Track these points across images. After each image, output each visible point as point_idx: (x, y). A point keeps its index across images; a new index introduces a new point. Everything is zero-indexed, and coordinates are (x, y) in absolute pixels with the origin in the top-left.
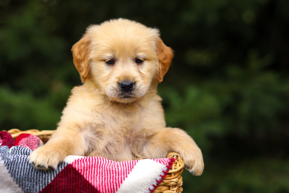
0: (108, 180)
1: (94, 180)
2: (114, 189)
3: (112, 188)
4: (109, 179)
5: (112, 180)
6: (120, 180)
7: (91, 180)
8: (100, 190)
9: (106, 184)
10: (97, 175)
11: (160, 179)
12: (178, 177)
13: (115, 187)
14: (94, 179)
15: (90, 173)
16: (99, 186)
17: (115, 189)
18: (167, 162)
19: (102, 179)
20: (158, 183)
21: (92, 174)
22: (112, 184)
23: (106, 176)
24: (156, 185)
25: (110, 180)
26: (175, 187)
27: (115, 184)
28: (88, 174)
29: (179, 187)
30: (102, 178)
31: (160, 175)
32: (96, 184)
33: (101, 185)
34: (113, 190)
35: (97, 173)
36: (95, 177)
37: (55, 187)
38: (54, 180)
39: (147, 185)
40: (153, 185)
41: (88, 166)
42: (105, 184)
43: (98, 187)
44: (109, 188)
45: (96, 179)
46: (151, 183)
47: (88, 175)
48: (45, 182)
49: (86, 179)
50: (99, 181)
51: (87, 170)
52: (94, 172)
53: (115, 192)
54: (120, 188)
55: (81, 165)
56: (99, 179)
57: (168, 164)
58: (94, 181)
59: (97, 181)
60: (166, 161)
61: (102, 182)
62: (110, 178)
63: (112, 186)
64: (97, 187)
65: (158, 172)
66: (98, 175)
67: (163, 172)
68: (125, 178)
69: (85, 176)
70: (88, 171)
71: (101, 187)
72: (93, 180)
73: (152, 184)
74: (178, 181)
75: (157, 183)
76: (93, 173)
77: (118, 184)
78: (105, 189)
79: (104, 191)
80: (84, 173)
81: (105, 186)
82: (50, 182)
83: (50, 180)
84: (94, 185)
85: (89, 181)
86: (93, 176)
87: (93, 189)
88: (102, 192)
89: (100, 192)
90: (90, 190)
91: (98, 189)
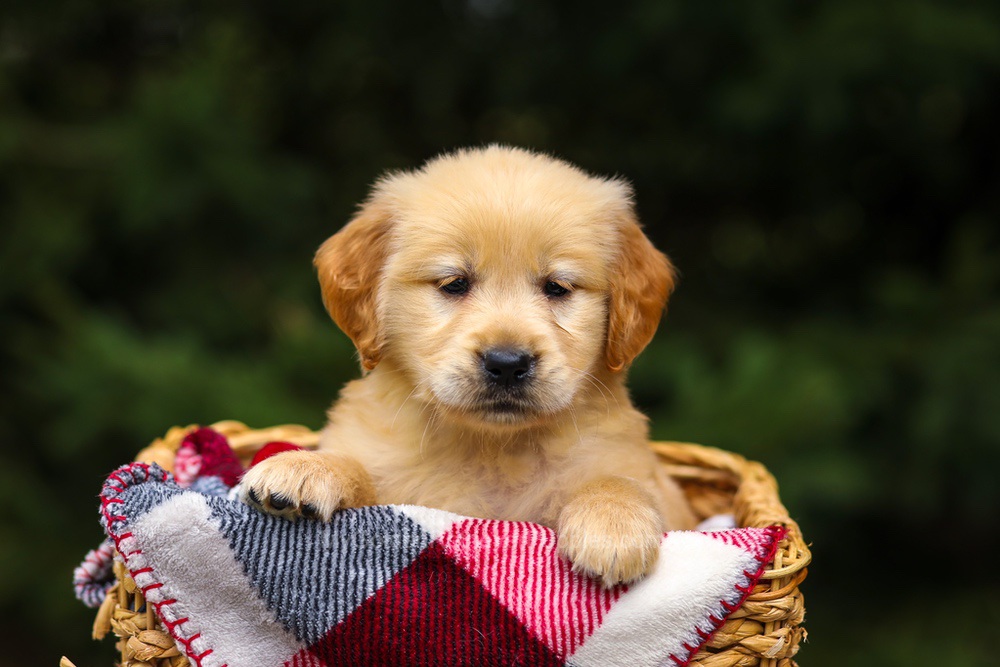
0: (561, 597)
1: (516, 595)
2: (581, 626)
3: (576, 625)
4: (565, 594)
5: (574, 598)
6: (603, 599)
7: (506, 594)
8: (534, 627)
9: (556, 611)
10: (525, 581)
11: (735, 599)
12: (792, 595)
13: (586, 621)
14: (515, 591)
15: (504, 572)
16: (533, 614)
17: (586, 629)
18: (759, 544)
19: (543, 594)
20: (728, 611)
21: (508, 574)
22: (575, 611)
23: (558, 586)
24: (720, 618)
25: (569, 597)
26: (781, 627)
27: (584, 611)
28: (495, 574)
29: (793, 628)
30: (543, 590)
31: (737, 587)
32: (523, 607)
33: (537, 611)
34: (577, 631)
35: (527, 573)
36: (520, 586)
37: (388, 611)
38: (383, 589)
39: (691, 619)
40: (712, 618)
41: (496, 550)
42: (552, 607)
43: (529, 618)
44: (566, 622)
45: (523, 593)
46: (706, 610)
47: (494, 580)
48: (355, 592)
49: (489, 592)
50: (534, 600)
51: (491, 562)
52: (516, 571)
53: (586, 636)
54: (603, 626)
55: (472, 545)
56: (534, 591)
57: (761, 550)
58: (515, 600)
59: (524, 600)
60: (756, 538)
61: (543, 601)
62: (570, 590)
63: (575, 618)
64: (524, 618)
65: (729, 575)
66: (530, 580)
67: (744, 577)
68: (621, 592)
69: (485, 582)
70: (495, 566)
71: (538, 617)
72: (511, 594)
73: (708, 614)
74: (792, 608)
75: (724, 611)
76: (512, 573)
77: (595, 612)
78: (553, 626)
79: (549, 632)
80: (481, 572)
81: (552, 617)
82: (372, 595)
83: (370, 589)
84: (516, 612)
85: (498, 599)
86: (511, 583)
87: (510, 626)
88: (540, 638)
89: (535, 634)
90: (502, 626)
91: (529, 624)
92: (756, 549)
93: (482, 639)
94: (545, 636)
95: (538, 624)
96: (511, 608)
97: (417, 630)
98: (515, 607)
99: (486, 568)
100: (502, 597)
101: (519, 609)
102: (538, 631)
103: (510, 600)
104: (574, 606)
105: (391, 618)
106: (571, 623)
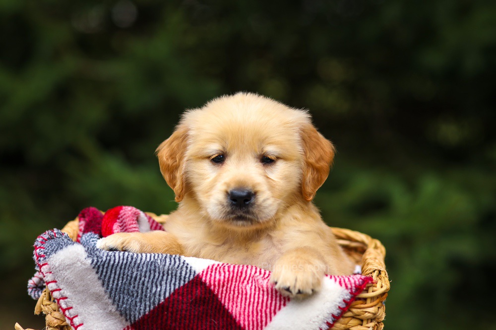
0: (253, 306)
1: (233, 304)
2: (262, 321)
3: (259, 321)
4: (256, 304)
5: (259, 308)
6: (273, 308)
7: (229, 303)
8: (239, 321)
9: (251, 313)
10: (238, 297)
11: (338, 313)
12: (378, 306)
13: (264, 319)
14: (233, 301)
15: (228, 291)
16: (240, 314)
17: (264, 323)
18: (353, 285)
19: (245, 304)
20: (336, 319)
21: (230, 293)
22: (260, 314)
23: (252, 300)
24: (331, 323)
25: (257, 307)
26: (371, 322)
27: (264, 314)
28: (224, 292)
30: (245, 302)
31: (339, 307)
32: (236, 311)
33: (242, 313)
34: (260, 324)
35: (238, 293)
36: (235, 300)
37: (170, 310)
38: (168, 298)
39: (317, 323)
40: (328, 323)
41: (226, 279)
42: (249, 312)
43: (238, 316)
44: (255, 319)
45: (236, 303)
46: (324, 319)
47: (224, 295)
48: (154, 300)
49: (221, 301)
50: (241, 307)
51: (223, 286)
52: (234, 291)
53: (264, 327)
54: (272, 323)
55: (215, 278)
56: (241, 303)
57: (354, 288)
58: (232, 306)
59: (237, 306)
61: (245, 308)
62: (258, 303)
63: (259, 317)
64: (236, 316)
65: (335, 301)
66: (240, 296)
67: (343, 303)
68: (282, 306)
69: (220, 297)
70: (225, 288)
71: (242, 316)
72: (231, 304)
73: (326, 321)
74: (378, 313)
75: (333, 319)
76: (232, 292)
77: (268, 315)
78: (249, 321)
79: (246, 323)
80: (218, 291)
81: (249, 316)
82: (163, 301)
83: (162, 298)
84: (232, 312)
85: (224, 306)
86: (231, 297)
87: (229, 319)
88: (242, 326)
89: (240, 324)
90: (225, 319)
91: (238, 319)
93: (215, 324)
94: (244, 325)
95: (242, 318)
96: (230, 311)
97: (185, 319)
98: (232, 310)
99: (221, 289)
100: (226, 304)
101: (234, 311)
102: (242, 322)
103: (230, 307)
104: (259, 311)
105: (172, 313)
106: (257, 320)
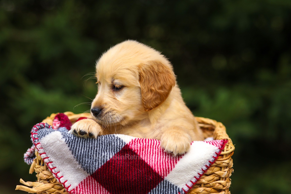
0: (163, 160)
1: (150, 160)
2: (169, 168)
3: (167, 168)
5: (167, 160)
6: (175, 160)
7: (147, 159)
8: (155, 169)
9: (161, 164)
11: (213, 160)
12: (229, 159)
13: (170, 167)
15: (146, 153)
17: (170, 169)
19: (158, 159)
21: (148, 154)
22: (167, 164)
23: (162, 157)
25: (165, 160)
26: (226, 168)
27: (169, 164)
28: (144, 153)
29: (230, 169)
32: (152, 163)
33: (156, 164)
34: (167, 170)
35: (153, 153)
36: (151, 157)
37: (113, 164)
38: (112, 158)
39: (200, 166)
41: (144, 147)
42: (160, 163)
43: (154, 166)
44: (164, 167)
45: (152, 159)
46: (204, 163)
47: (144, 155)
48: (104, 159)
50: (155, 161)
51: (143, 150)
52: (150, 153)
53: (170, 171)
54: (175, 168)
55: (137, 145)
56: (155, 158)
59: (152, 161)
60: (219, 143)
61: (158, 161)
63: (167, 166)
64: (152, 166)
65: (211, 153)
66: (154, 155)
68: (180, 158)
69: (141, 156)
70: (144, 151)
71: (156, 166)
73: (205, 165)
75: (210, 164)
77: (172, 164)
78: (160, 168)
79: (159, 170)
80: (140, 153)
81: (160, 166)
82: (109, 160)
83: (108, 158)
84: (150, 164)
85: (145, 161)
86: (149, 156)
87: (148, 168)
88: (157, 172)
89: (155, 171)
90: (146, 168)
91: (154, 168)
92: (219, 146)
93: (140, 172)
94: (158, 171)
96: (148, 163)
97: (122, 170)
98: (150, 163)
99: (141, 152)
101: (151, 164)
102: (156, 170)
103: (148, 161)
104: (167, 163)
105: (114, 166)
106: (166, 167)
